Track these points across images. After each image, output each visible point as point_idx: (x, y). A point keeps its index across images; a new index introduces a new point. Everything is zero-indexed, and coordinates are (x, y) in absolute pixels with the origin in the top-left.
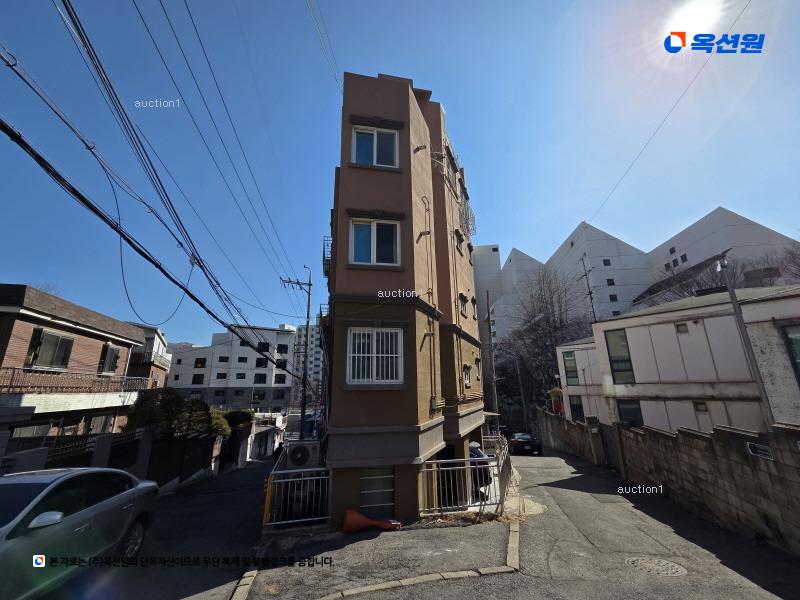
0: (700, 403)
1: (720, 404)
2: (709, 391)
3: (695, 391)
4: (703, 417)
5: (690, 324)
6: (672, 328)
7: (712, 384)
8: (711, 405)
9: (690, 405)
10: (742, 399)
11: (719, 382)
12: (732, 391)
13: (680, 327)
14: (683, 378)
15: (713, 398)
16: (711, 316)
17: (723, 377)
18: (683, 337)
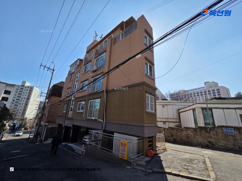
0: (164, 122)
1: (168, 123)
2: (166, 120)
3: (164, 120)
4: (165, 125)
5: (165, 106)
6: (162, 106)
7: (167, 119)
8: (166, 123)
9: (163, 123)
10: (172, 122)
11: (168, 118)
12: (170, 120)
13: (163, 106)
14: (162, 117)
15: (167, 122)
16: (169, 105)
17: (169, 117)
18: (163, 108)
